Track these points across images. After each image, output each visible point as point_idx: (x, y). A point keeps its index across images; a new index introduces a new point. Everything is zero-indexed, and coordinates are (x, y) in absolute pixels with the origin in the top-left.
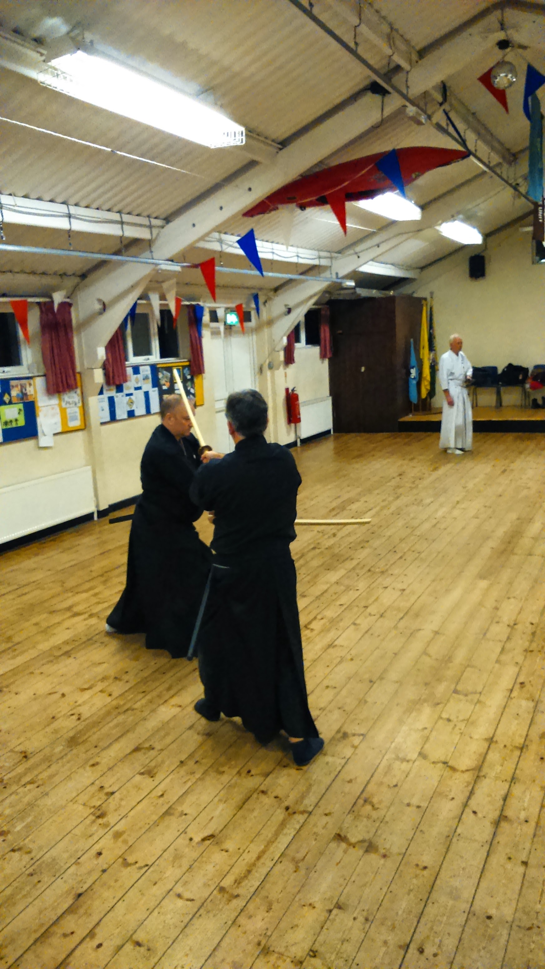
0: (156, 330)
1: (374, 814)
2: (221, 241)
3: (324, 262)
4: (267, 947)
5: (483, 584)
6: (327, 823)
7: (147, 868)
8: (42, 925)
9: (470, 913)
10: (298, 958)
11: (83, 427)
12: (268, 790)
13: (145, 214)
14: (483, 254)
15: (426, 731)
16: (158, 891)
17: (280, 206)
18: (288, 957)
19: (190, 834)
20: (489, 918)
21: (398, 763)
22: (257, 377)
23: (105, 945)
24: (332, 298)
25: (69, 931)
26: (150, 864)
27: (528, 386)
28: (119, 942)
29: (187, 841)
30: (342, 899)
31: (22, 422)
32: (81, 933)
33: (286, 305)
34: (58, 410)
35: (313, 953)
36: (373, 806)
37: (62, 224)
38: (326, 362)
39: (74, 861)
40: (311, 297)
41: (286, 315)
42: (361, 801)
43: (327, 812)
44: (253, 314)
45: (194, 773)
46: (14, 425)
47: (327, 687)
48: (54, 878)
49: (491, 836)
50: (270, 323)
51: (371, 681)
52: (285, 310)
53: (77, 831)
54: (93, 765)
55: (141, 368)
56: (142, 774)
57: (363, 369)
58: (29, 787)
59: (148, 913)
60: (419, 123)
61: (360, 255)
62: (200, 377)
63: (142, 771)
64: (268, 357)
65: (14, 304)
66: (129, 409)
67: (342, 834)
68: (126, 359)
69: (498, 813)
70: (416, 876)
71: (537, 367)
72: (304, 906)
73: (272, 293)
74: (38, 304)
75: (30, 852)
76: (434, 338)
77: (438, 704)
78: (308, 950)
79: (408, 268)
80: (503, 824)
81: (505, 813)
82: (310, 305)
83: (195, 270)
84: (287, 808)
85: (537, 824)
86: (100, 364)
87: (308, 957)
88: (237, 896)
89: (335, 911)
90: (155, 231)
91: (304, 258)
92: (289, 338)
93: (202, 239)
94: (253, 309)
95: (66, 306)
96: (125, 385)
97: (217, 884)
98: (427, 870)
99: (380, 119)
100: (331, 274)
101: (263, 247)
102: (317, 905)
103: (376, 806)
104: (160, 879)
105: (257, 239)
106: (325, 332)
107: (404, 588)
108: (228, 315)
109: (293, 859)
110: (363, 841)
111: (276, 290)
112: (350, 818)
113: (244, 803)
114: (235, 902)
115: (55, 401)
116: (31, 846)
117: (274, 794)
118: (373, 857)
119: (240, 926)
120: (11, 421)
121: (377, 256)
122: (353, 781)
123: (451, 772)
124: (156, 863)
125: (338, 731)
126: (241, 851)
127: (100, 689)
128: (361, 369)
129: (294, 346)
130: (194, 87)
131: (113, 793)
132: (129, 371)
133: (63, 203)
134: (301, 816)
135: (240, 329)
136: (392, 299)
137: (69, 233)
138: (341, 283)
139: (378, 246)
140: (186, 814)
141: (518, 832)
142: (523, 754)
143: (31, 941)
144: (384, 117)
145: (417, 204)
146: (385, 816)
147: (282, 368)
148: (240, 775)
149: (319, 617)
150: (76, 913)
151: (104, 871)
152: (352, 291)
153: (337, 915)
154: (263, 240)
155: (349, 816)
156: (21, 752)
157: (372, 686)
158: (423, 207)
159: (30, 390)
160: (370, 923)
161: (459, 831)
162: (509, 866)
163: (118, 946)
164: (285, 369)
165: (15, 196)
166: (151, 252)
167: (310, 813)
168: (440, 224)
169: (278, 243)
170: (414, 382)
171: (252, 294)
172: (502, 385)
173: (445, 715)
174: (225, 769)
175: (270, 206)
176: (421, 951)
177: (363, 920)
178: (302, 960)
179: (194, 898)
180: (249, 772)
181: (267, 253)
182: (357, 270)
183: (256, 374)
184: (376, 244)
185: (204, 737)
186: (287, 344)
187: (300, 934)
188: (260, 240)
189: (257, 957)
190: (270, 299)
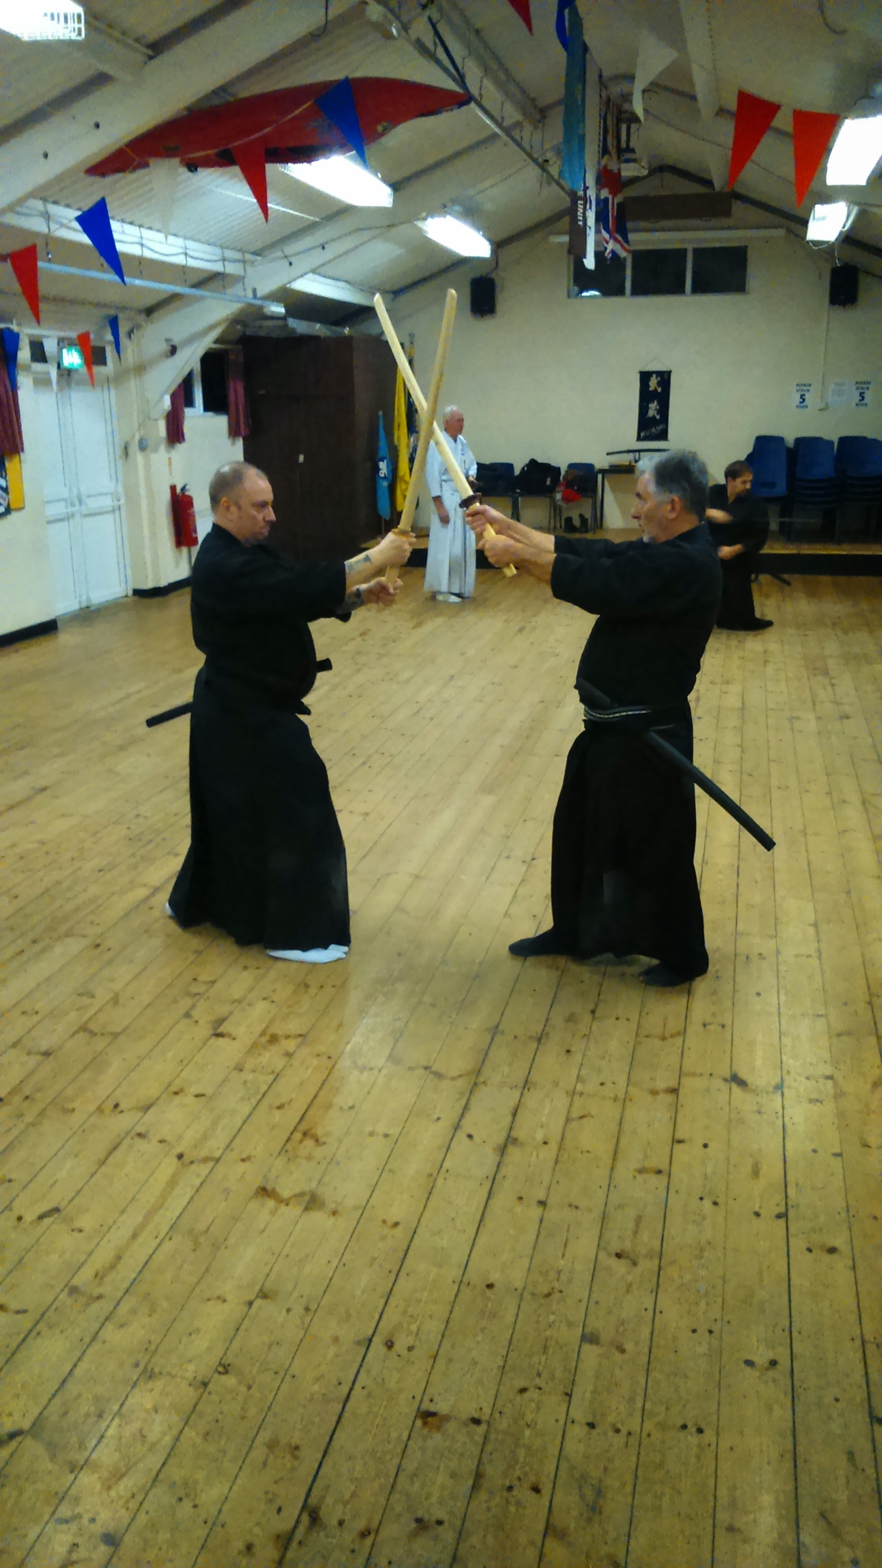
1: (319, 1152)
2: (47, 217)
3: (231, 269)
4: (149, 1369)
5: (488, 801)
6: (244, 1173)
9: (463, 1284)
10: (199, 1378)
12: (148, 1131)
14: (493, 276)
15: (400, 1023)
17: (152, 161)
18: (183, 1378)
20: (490, 1286)
21: (356, 1073)
22: (120, 463)
24: (248, 333)
27: (559, 496)
29: (15, 1221)
30: (268, 1283)
33: (167, 340)
35: (225, 1369)
36: (317, 1141)
38: (240, 443)
40: (211, 328)
41: (167, 357)
43: (244, 1156)
44: (110, 352)
45: (23, 1114)
47: (244, 967)
49: (494, 1169)
50: (141, 369)
52: (165, 347)
57: (301, 458)
60: (388, 36)
61: (291, 260)
62: (16, 458)
64: (139, 428)
67: (269, 1187)
69: (504, 1135)
70: (383, 1238)
71: (572, 466)
72: (209, 1300)
73: (143, 316)
77: (418, 981)
78: (216, 1364)
80: (512, 1150)
81: (514, 1134)
82: (207, 343)
84: (180, 1157)
85: (561, 1147)
87: (216, 1376)
88: (100, 1297)
89: (258, 1303)
91: (196, 258)
92: (173, 397)
93: (11, 208)
94: (109, 342)
97: (64, 1284)
98: (399, 1228)
99: (324, 22)
100: (245, 290)
101: (123, 233)
102: (229, 1297)
103: (322, 1140)
105: (113, 218)
106: (236, 391)
107: (367, 809)
108: (65, 351)
109: (191, 1232)
110: (302, 1194)
111: (149, 311)
112: (280, 1161)
113: (110, 1154)
114: (95, 1307)
117: (159, 1137)
118: (318, 1217)
119: (105, 1341)
121: (322, 266)
122: (286, 1106)
123: (436, 1080)
125: (263, 1034)
126: (105, 1228)
128: (297, 458)
129: (183, 412)
134: (202, 1166)
135: (88, 377)
136: (349, 340)
138: (261, 308)
139: (323, 248)
140: (10, 1181)
141: (534, 1159)
142: (540, 1047)
144: (330, 18)
145: (384, 180)
146: (335, 1154)
147: (163, 447)
148: (102, 1112)
152: (280, 323)
153: (260, 1308)
154: (123, 221)
155: (280, 1158)
158: (396, 187)
160: (311, 1315)
161: (446, 1165)
162: (519, 1209)
164: (168, 452)
167: (217, 1160)
168: (425, 219)
169: (150, 228)
170: (385, 484)
171: (107, 316)
172: (521, 495)
173: (427, 999)
174: (76, 1105)
175: (134, 160)
176: (390, 1345)
177: (302, 1311)
178: (206, 1380)
179: (25, 1308)
180: (116, 1106)
181: (132, 243)
182: (288, 286)
183: (117, 458)
184: (319, 244)
185: (39, 1058)
186: (170, 408)
187: (200, 1344)
188: (118, 221)
189: (135, 1384)
190: (139, 327)
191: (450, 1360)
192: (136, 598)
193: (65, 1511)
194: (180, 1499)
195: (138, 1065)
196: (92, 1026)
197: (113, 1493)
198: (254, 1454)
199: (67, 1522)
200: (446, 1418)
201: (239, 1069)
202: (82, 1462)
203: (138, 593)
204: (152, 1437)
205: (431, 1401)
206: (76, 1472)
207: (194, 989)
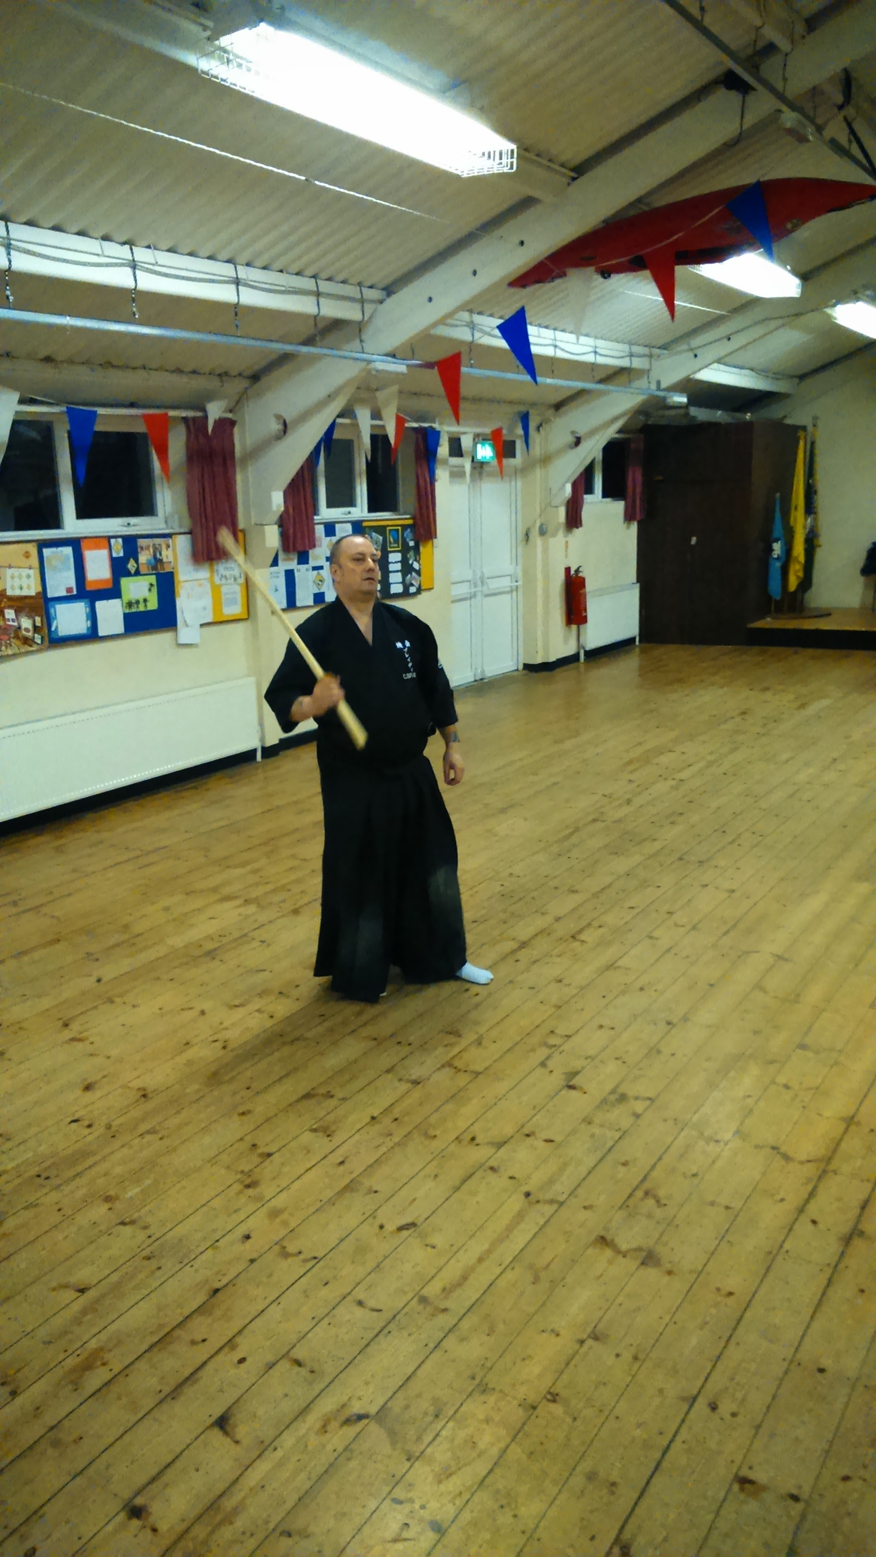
0: (364, 467)
1: (659, 1213)
2: (472, 326)
3: (637, 363)
4: (484, 1383)
5: (862, 889)
6: (586, 1219)
7: (315, 1261)
8: (161, 1326)
9: (793, 1362)
10: (529, 1401)
11: (246, 617)
12: (499, 1167)
13: (355, 280)
15: (750, 1101)
16: (330, 1294)
17: (569, 271)
18: (514, 1398)
19: (381, 1218)
20: (821, 1371)
21: (701, 1143)
22: (521, 547)
23: (249, 1360)
24: (650, 423)
25: (199, 1338)
26: (320, 1254)
28: (270, 1358)
29: (377, 1229)
30: (600, 1327)
31: (153, 604)
32: (216, 1342)
33: (573, 432)
34: (208, 586)
37: (225, 294)
38: (634, 527)
39: (209, 1244)
40: (615, 419)
41: (571, 448)
42: (640, 1194)
43: (586, 1204)
44: (519, 446)
45: (391, 1135)
46: (142, 608)
47: (601, 1027)
48: (182, 1265)
49: (836, 1258)
50: (546, 460)
51: (669, 1023)
52: (571, 439)
53: (216, 1203)
54: (243, 1114)
55: (337, 526)
56: (315, 1130)
57: (694, 540)
58: (148, 1137)
59: (314, 1323)
60: (803, 139)
61: (698, 352)
62: (430, 544)
63: (314, 1127)
64: (540, 515)
65: (147, 418)
66: (317, 591)
67: (609, 1238)
68: (316, 511)
69: (850, 1225)
70: (716, 1305)
72: (543, 1331)
73: (552, 411)
74: (185, 420)
75: (145, 1228)
76: (815, 492)
77: (771, 1062)
78: (545, 1392)
79: (777, 375)
80: (857, 1242)
81: (861, 1227)
82: (611, 433)
83: (428, 371)
84: (528, 1195)
86: (276, 517)
87: (544, 1401)
88: (445, 1310)
90: (369, 308)
91: (606, 356)
92: (575, 485)
93: (442, 321)
94: (520, 436)
95: (226, 425)
96: (312, 553)
97: (415, 1292)
98: (732, 1298)
99: (739, 131)
100: (649, 382)
101: (539, 336)
102: (562, 1332)
103: (663, 1201)
104: (335, 1277)
105: (531, 324)
106: (635, 477)
107: (734, 887)
108: (479, 446)
109: (531, 1266)
110: (639, 1249)
111: (558, 406)
112: (621, 1215)
113: (464, 1181)
114: (441, 1318)
115: (203, 574)
116: (149, 1220)
117: (509, 1174)
118: (651, 1274)
119: (446, 1351)
120: (138, 602)
121: (726, 356)
122: (631, 1164)
123: (783, 1162)
124: (328, 1256)
125: (613, 1091)
126: (455, 1249)
127: (256, 1007)
128: (690, 541)
129: (582, 499)
130: (438, 78)
131: (269, 1155)
132: (320, 530)
133: (229, 261)
134: (547, 1206)
135: (498, 469)
136: (750, 424)
137: (236, 309)
138: (664, 398)
140: (376, 1192)
143: (145, 1347)
144: (745, 127)
145: (795, 272)
146: (675, 1217)
147: (561, 533)
148: (460, 1142)
149: (596, 924)
150: (210, 1314)
151: (252, 1261)
152: (682, 411)
153: (590, 1348)
154: (540, 326)
155: (621, 1211)
156: (139, 1089)
157: (669, 1031)
158: (805, 277)
159: (167, 555)
160: (639, 1364)
161: (787, 1246)
162: (859, 1302)
163: (267, 1364)
164: (566, 536)
165: (155, 249)
166: (361, 341)
167: (561, 1204)
168: (834, 305)
169: (564, 330)
170: (778, 564)
171: (519, 413)
173: (781, 1080)
174: (438, 1133)
175: (553, 271)
176: (714, 1407)
177: (630, 1359)
178: (534, 1404)
179: (381, 1308)
180: (473, 1139)
181: (546, 345)
182: (692, 376)
183: (518, 541)
184: (724, 335)
185: (409, 1085)
186: (570, 496)
187: (533, 1369)
188: (536, 326)
189: (470, 1395)
190: (548, 421)
191: (773, 1435)
192: (525, 672)
193: (399, 1493)
194: (502, 1507)
195: (495, 1104)
196: (457, 1063)
197: (442, 1487)
198: (572, 1481)
199: (401, 1502)
200: (764, 1488)
201: (588, 1121)
202: (417, 1454)
203: (528, 667)
204: (481, 1445)
205: (751, 1468)
206: (412, 1461)
207: (553, 1041)
